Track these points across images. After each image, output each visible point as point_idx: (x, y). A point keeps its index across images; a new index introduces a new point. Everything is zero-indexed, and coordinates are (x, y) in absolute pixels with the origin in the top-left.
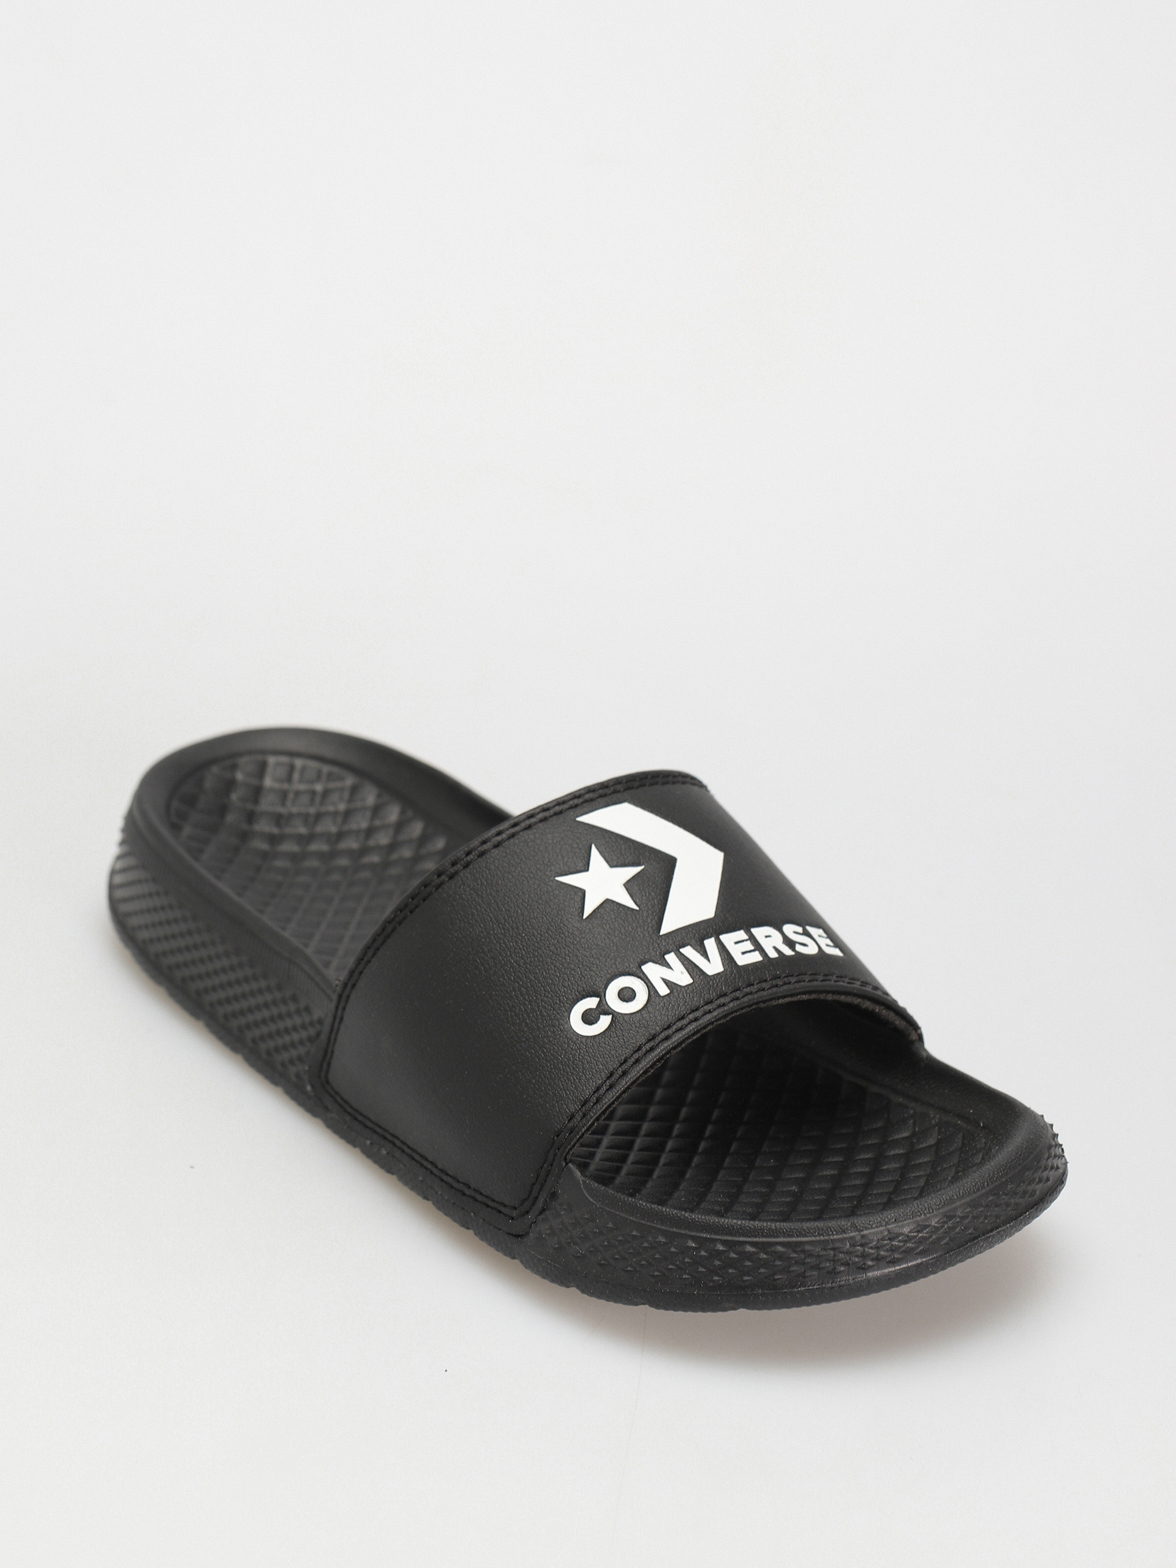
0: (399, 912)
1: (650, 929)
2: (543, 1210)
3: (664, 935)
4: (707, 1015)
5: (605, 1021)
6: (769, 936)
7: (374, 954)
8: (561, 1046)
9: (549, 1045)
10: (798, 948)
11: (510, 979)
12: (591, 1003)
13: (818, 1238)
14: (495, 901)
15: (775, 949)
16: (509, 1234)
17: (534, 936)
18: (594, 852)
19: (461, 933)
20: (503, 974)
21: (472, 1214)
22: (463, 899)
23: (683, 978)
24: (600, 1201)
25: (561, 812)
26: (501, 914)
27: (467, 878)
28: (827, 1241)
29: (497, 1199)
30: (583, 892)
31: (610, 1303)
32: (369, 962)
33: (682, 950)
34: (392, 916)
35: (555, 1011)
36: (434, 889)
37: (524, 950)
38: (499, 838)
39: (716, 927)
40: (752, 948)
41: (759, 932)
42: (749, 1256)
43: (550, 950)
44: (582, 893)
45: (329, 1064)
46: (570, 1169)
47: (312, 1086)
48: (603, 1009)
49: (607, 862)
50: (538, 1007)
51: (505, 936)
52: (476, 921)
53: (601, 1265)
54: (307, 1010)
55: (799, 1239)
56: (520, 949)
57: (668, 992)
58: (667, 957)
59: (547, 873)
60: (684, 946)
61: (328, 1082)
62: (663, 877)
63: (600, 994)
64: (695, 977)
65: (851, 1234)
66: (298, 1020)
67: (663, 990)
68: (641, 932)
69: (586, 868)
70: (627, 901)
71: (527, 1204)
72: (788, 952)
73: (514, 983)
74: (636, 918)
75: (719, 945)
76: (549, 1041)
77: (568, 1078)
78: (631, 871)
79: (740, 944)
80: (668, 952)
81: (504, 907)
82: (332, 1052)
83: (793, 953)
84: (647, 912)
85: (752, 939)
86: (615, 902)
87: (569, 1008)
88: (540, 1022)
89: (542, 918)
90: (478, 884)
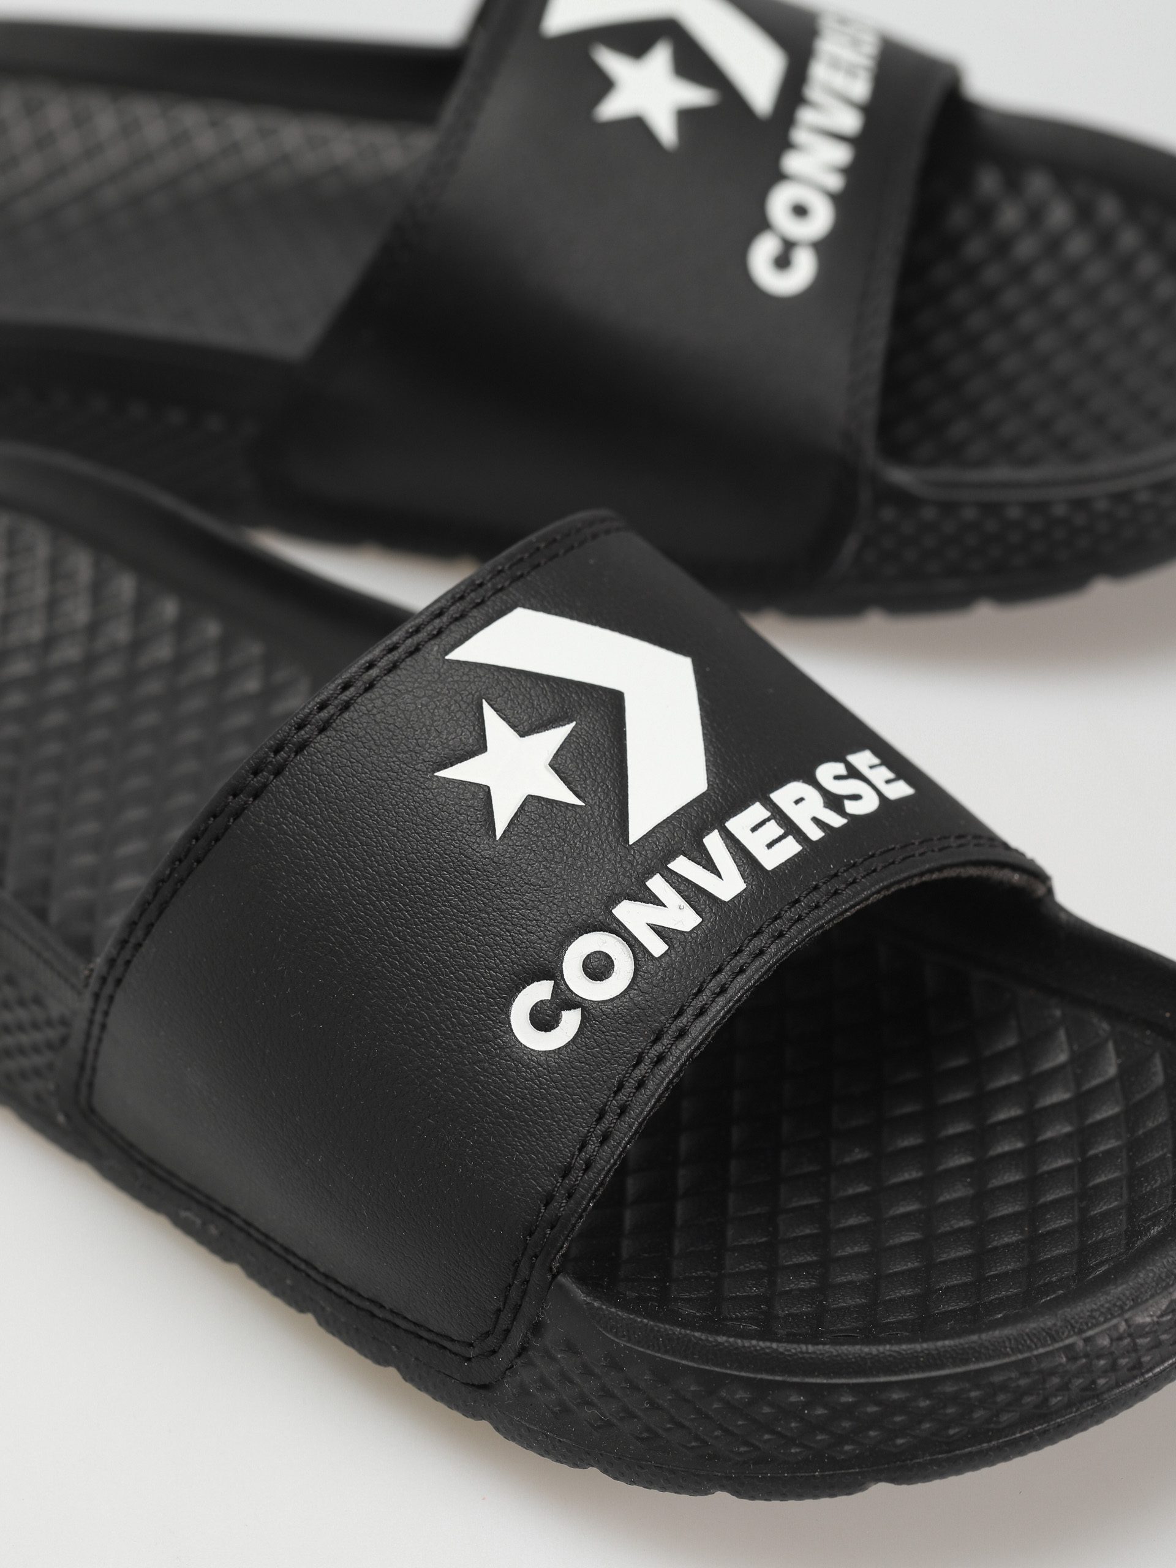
0: (177, 863)
1: (611, 838)
2: (523, 1351)
3: (633, 844)
4: (739, 979)
5: (571, 1021)
6: (801, 799)
7: (147, 932)
8: (505, 1075)
9: (484, 1076)
10: (851, 807)
11: (393, 965)
12: (540, 991)
13: (1013, 1359)
14: (341, 831)
15: (816, 821)
16: (467, 1384)
17: (420, 884)
18: (490, 716)
19: (294, 894)
20: (379, 957)
21: (394, 1348)
22: (285, 833)
23: (685, 919)
24: (623, 1336)
25: (417, 649)
26: (355, 853)
27: (284, 793)
28: (1028, 1359)
29: (436, 1329)
30: (486, 791)
31: (667, 1494)
32: (139, 945)
33: (671, 866)
34: (168, 872)
35: (482, 1013)
36: (232, 820)
37: (408, 911)
38: (324, 714)
39: (716, 807)
40: (781, 832)
41: (784, 797)
42: (900, 1407)
43: (451, 906)
44: (485, 793)
45: (91, 1085)
46: (561, 1287)
47: (68, 1116)
48: (564, 999)
49: (513, 726)
50: (453, 1009)
51: (370, 891)
52: (316, 870)
53: (642, 1440)
54: (38, 1001)
55: (981, 1365)
56: (401, 910)
57: (666, 947)
58: (650, 884)
59: (418, 767)
60: (673, 856)
61: (92, 1110)
62: (610, 735)
63: (553, 972)
64: (704, 909)
65: (1067, 1342)
66: (22, 1014)
67: (657, 947)
68: (598, 846)
69: (480, 747)
70: (562, 794)
71: (492, 1341)
72: (836, 821)
73: (402, 972)
74: (583, 821)
75: (728, 841)
76: (484, 1069)
77: (529, 1132)
78: (557, 736)
79: (761, 830)
80: (651, 874)
81: (358, 839)
82: (94, 1069)
83: (844, 821)
84: (599, 807)
85: (778, 815)
86: (543, 799)
87: (504, 1005)
88: (460, 1037)
89: (428, 850)
90: (305, 803)
